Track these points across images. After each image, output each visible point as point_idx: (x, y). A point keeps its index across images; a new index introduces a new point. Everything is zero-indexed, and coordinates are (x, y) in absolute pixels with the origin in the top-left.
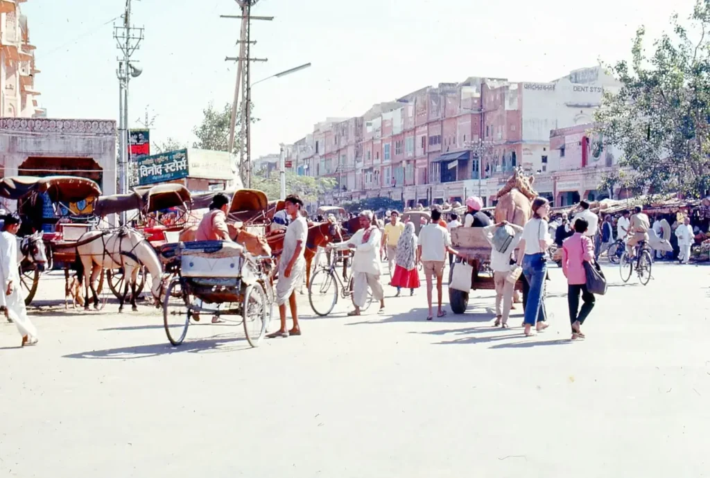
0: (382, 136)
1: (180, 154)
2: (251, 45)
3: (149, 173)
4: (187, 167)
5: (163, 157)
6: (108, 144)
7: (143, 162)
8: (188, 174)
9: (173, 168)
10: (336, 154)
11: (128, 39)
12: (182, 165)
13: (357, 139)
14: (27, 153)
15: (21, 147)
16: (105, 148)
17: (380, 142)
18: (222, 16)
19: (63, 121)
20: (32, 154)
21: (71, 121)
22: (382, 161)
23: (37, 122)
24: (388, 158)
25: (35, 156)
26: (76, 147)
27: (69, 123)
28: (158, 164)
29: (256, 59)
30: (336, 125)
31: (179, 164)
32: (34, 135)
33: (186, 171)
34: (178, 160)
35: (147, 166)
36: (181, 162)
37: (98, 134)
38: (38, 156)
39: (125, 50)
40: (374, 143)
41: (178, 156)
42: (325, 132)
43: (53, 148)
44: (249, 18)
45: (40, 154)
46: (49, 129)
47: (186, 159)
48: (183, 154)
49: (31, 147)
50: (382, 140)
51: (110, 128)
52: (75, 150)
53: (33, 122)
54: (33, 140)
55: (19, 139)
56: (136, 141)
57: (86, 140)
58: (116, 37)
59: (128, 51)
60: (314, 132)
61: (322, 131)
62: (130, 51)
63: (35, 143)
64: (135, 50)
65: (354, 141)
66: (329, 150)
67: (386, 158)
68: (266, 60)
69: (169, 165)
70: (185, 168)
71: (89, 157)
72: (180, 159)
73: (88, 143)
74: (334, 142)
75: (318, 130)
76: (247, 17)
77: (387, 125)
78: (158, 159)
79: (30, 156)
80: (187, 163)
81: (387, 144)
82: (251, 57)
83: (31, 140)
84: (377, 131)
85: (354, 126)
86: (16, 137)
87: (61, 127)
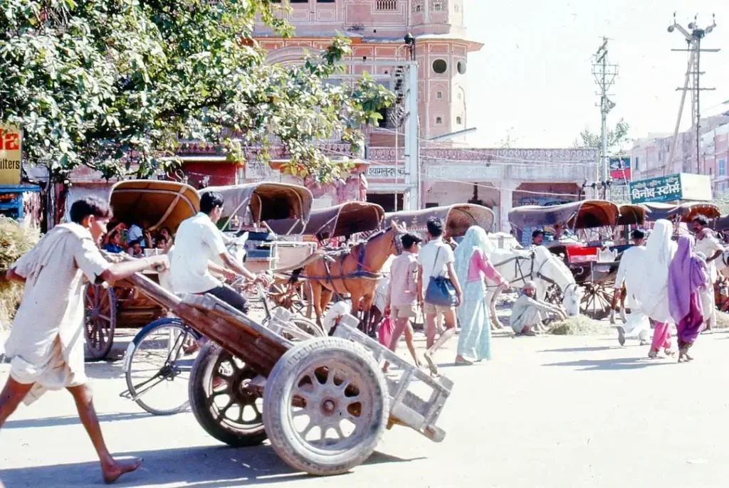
0: (715, 152)
1: (672, 179)
2: (700, 75)
3: (642, 195)
4: (680, 191)
5: (656, 182)
6: (591, 170)
7: (635, 186)
8: (681, 196)
9: (666, 190)
10: (660, 170)
11: (604, 75)
12: (675, 188)
13: (685, 155)
14: (521, 179)
15: (515, 174)
16: (588, 174)
17: (713, 157)
18: (673, 50)
19: (552, 150)
20: (525, 180)
21: (559, 150)
22: (715, 176)
23: (528, 152)
24: (723, 174)
25: (527, 182)
26: (563, 173)
27: (557, 152)
28: (649, 187)
29: (705, 89)
30: (661, 141)
31: (672, 187)
32: (526, 163)
33: (680, 193)
34: (671, 184)
35: (639, 189)
36: (674, 186)
37: (582, 162)
38: (530, 182)
39: (602, 85)
40: (706, 159)
41: (671, 180)
42: (647, 148)
43: (543, 174)
44: (699, 50)
45: (532, 180)
46: (539, 158)
47: (680, 183)
48: (677, 179)
49: (524, 174)
50: (716, 156)
51: (592, 156)
52: (561, 175)
53: (525, 152)
54: (525, 168)
55: (513, 167)
56: (618, 167)
57: (571, 167)
58: (594, 74)
59: (604, 85)
60: (634, 148)
61: (642, 147)
62: (607, 86)
63: (528, 170)
64: (611, 85)
65: (682, 157)
66: (651, 165)
67: (720, 174)
68: (714, 89)
69: (662, 189)
70: (678, 191)
71: (574, 182)
72: (673, 183)
73: (574, 170)
74: (657, 157)
75: (638, 146)
76: (697, 50)
77: (721, 140)
78: (651, 183)
79: (523, 182)
80: (680, 187)
81: (721, 159)
82: (700, 87)
83: (523, 167)
84: (709, 146)
85: (681, 142)
86: (511, 166)
87: (549, 155)
